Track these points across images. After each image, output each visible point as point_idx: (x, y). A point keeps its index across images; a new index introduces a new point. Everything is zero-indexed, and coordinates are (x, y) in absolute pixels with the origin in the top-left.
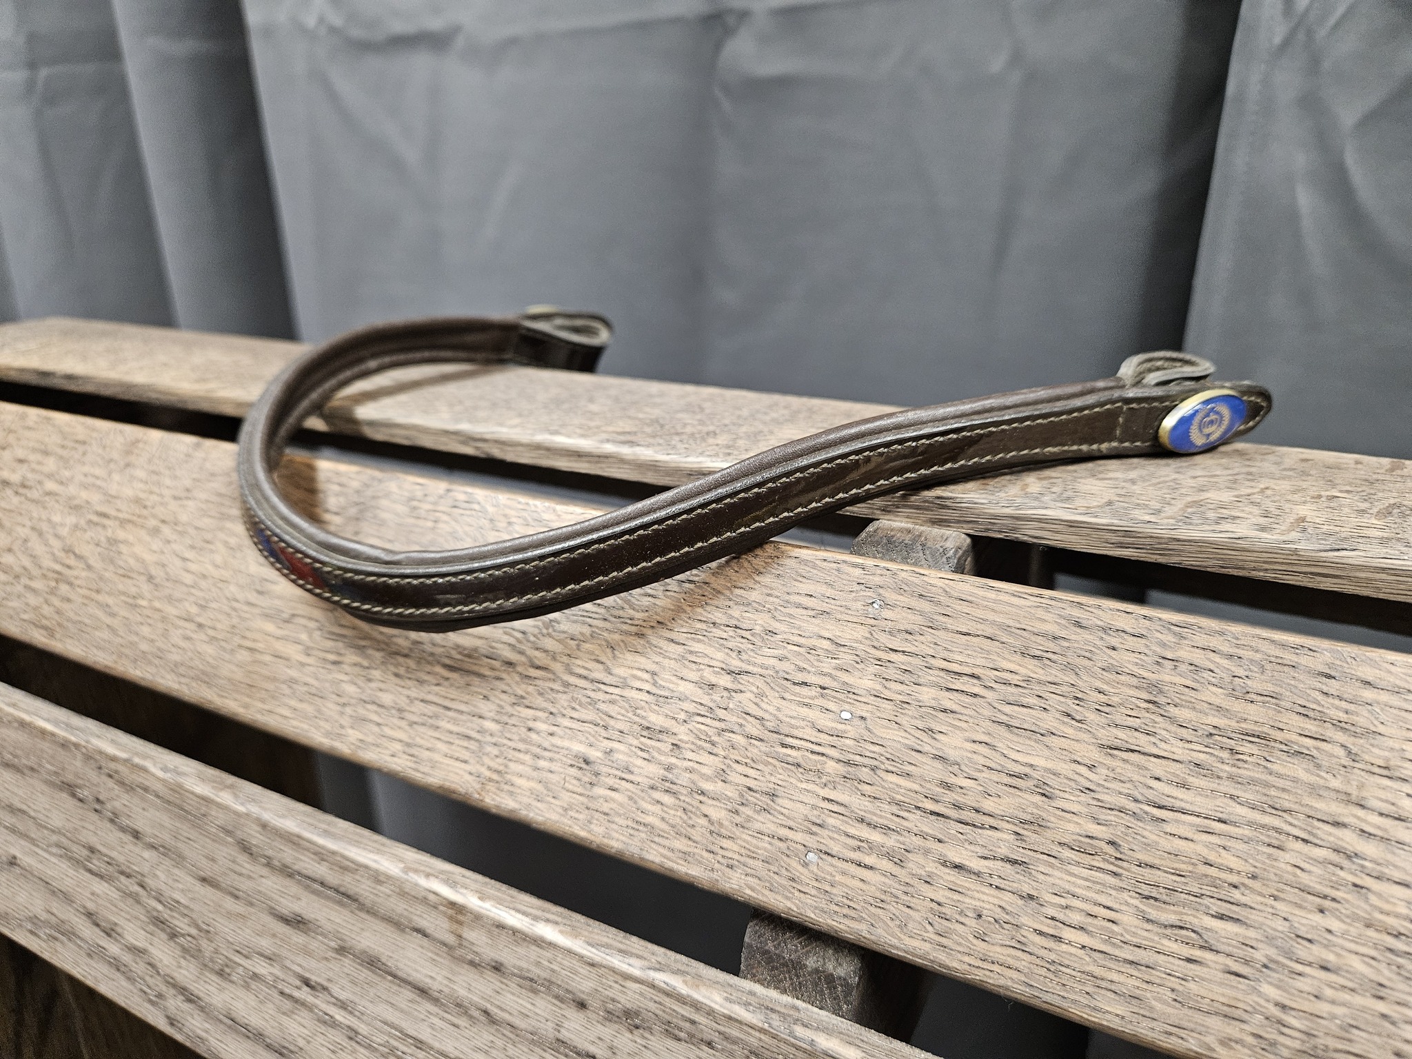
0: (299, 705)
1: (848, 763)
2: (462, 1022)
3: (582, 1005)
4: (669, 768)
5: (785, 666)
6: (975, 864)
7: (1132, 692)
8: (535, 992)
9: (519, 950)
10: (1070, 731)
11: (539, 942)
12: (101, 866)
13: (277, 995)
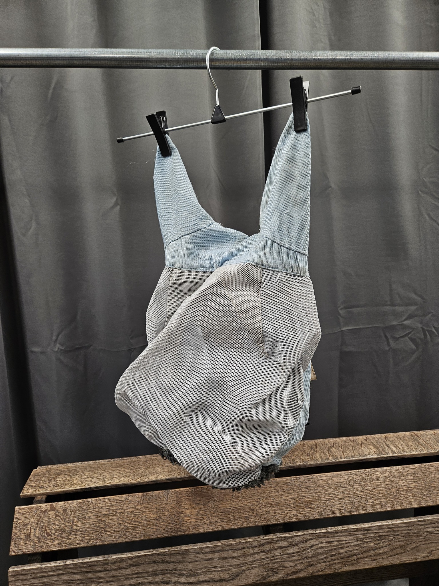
0: (199, 528)
1: (275, 504)
2: (240, 558)
3: (256, 547)
4: (257, 513)
5: (265, 496)
6: (291, 509)
8: (250, 548)
11: (249, 542)
12: (165, 572)
13: (207, 573)
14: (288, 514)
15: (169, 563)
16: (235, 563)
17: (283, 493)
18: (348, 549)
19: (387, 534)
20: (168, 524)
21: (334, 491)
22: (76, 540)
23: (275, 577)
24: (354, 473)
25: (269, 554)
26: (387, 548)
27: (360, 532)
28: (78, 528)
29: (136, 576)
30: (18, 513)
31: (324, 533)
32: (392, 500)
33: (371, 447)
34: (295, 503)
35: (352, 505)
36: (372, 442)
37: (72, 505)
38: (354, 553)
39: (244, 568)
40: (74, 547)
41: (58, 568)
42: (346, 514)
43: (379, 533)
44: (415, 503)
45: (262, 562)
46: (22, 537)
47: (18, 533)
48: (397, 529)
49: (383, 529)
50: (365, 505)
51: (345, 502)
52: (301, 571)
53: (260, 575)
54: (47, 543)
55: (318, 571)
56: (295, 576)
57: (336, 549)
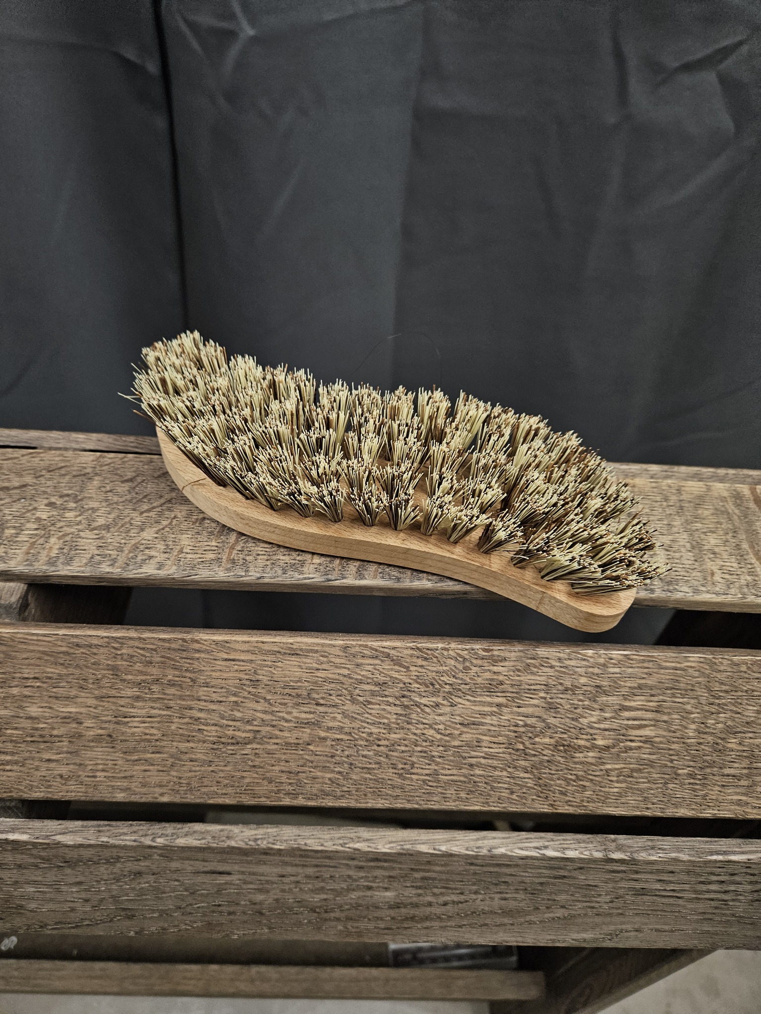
6: (54, 757)
7: (106, 672)
10: (83, 694)
14: (39, 774)
17: (26, 692)
24: (392, 652)
35: (340, 773)
44: (623, 800)
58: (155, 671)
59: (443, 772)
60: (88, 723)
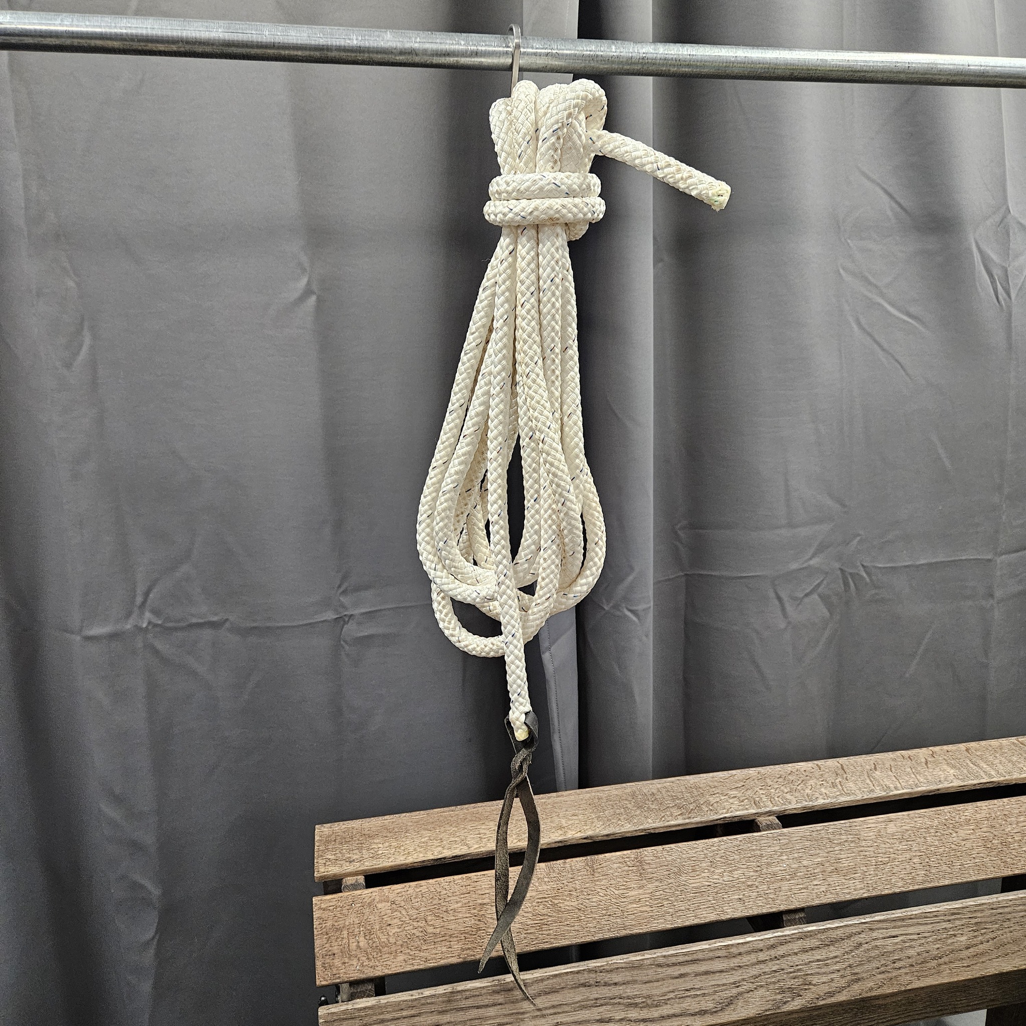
0: (658, 921)
1: (790, 875)
2: (734, 972)
3: (762, 950)
4: (758, 892)
5: (768, 860)
6: (819, 883)
7: (826, 841)
8: (750, 954)
9: (745, 947)
10: (821, 852)
11: (749, 942)
12: (602, 1002)
13: (677, 1000)
14: (814, 892)
15: (609, 985)
16: (724, 981)
17: (800, 855)
18: (922, 949)
19: (989, 920)
20: (601, 918)
21: (892, 848)
22: (437, 952)
23: (796, 1003)
24: (925, 814)
25: (783, 963)
26: (991, 942)
27: (942, 918)
28: (438, 931)
29: (552, 1011)
30: (320, 908)
31: (880, 921)
32: (997, 859)
33: (945, 767)
34: (824, 871)
35: (926, 870)
36: (944, 759)
37: (418, 890)
38: (933, 956)
39: (740, 989)
40: (436, 964)
41: (411, 1004)
42: (916, 887)
43: (976, 918)
45: (774, 977)
46: (336, 952)
47: (327, 945)
48: (1006, 910)
49: (983, 910)
50: (949, 870)
51: (914, 866)
52: (840, 990)
53: (770, 1000)
54: (383, 960)
55: (871, 989)
56: (829, 1001)
57: (901, 950)
58: (843, 837)
59: (965, 863)
60: (827, 864)
